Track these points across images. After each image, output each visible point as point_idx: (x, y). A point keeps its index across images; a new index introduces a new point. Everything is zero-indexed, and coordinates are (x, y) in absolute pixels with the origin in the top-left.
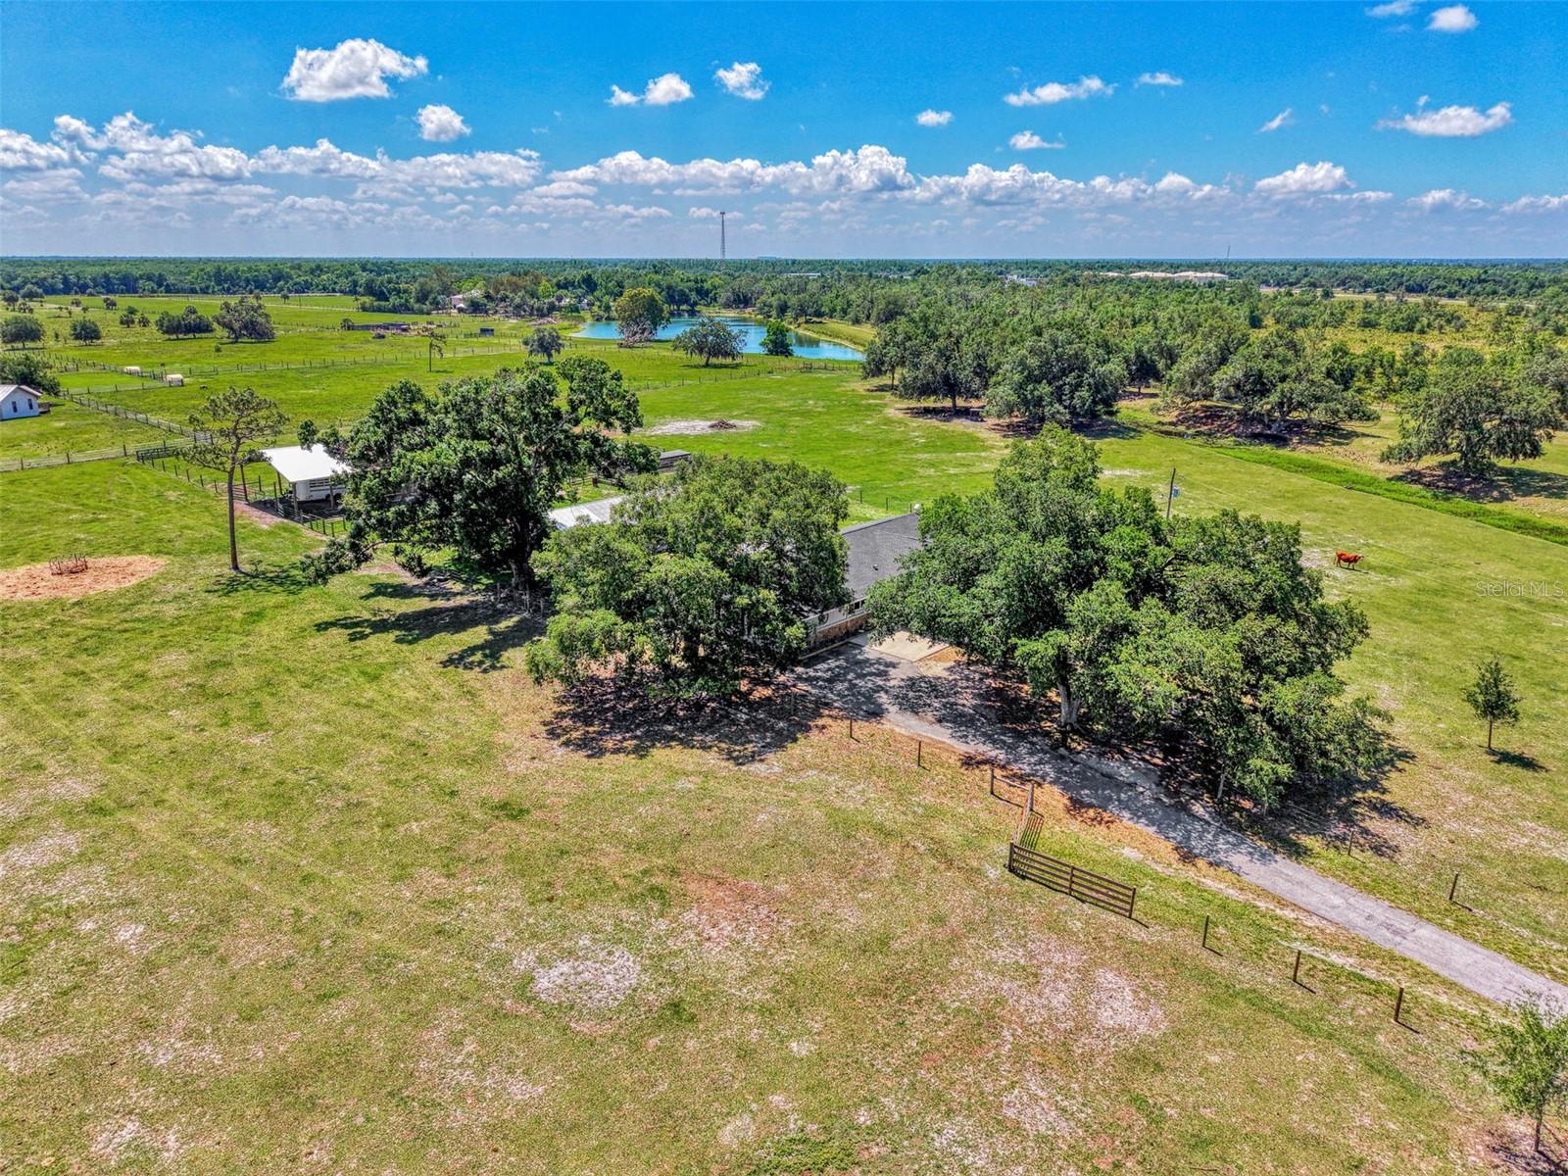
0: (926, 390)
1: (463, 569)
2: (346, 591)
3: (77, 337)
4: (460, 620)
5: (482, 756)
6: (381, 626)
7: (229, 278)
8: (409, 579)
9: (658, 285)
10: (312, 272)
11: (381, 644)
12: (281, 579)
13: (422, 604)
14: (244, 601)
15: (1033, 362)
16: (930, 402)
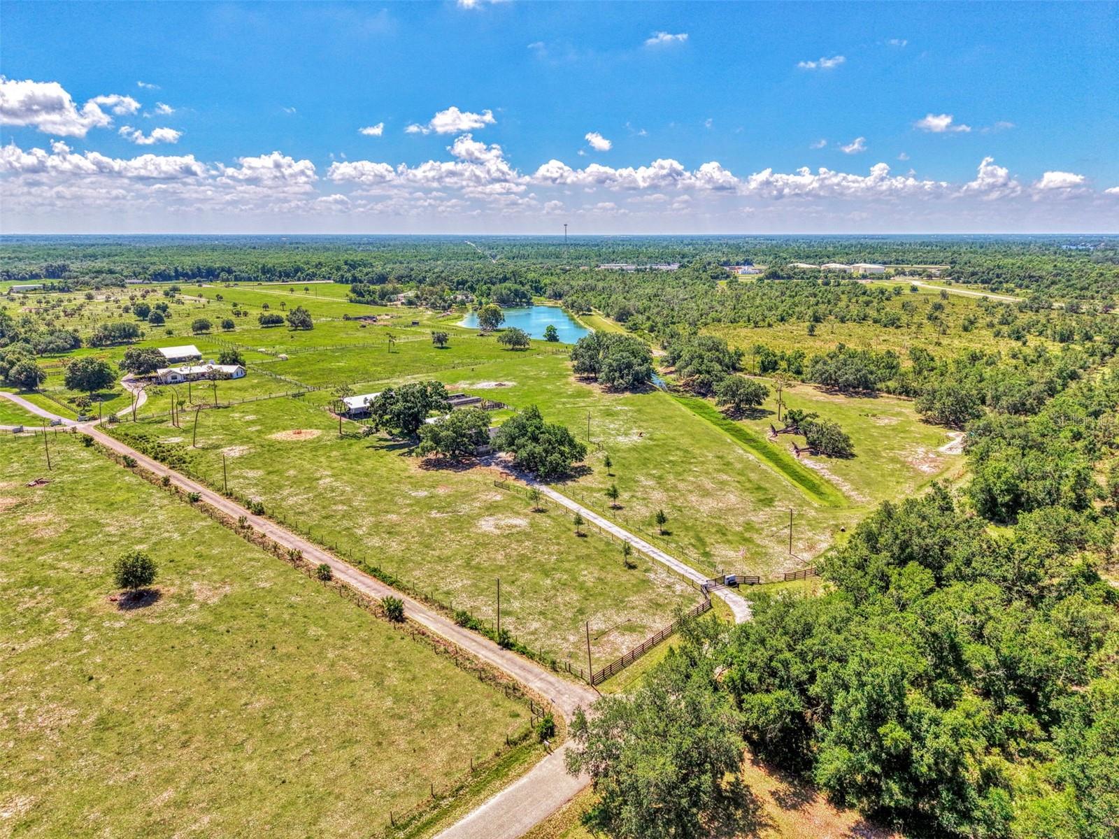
0: (585, 370)
1: (402, 434)
2: (372, 439)
3: (224, 327)
4: (401, 447)
5: (405, 470)
6: (382, 448)
7: (269, 271)
8: (389, 437)
9: (510, 290)
10: (317, 266)
11: (383, 451)
12: (355, 436)
13: (392, 443)
14: (346, 442)
15: (614, 364)
16: (585, 375)
